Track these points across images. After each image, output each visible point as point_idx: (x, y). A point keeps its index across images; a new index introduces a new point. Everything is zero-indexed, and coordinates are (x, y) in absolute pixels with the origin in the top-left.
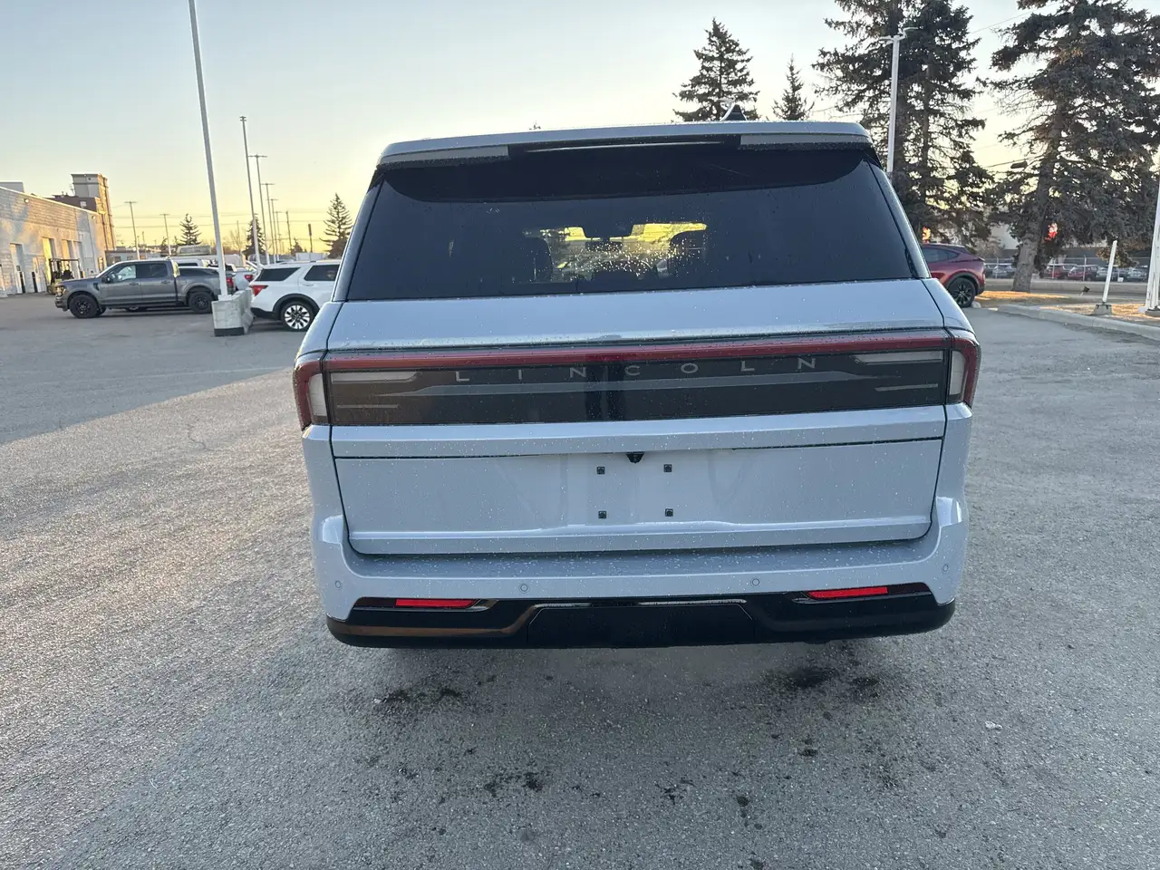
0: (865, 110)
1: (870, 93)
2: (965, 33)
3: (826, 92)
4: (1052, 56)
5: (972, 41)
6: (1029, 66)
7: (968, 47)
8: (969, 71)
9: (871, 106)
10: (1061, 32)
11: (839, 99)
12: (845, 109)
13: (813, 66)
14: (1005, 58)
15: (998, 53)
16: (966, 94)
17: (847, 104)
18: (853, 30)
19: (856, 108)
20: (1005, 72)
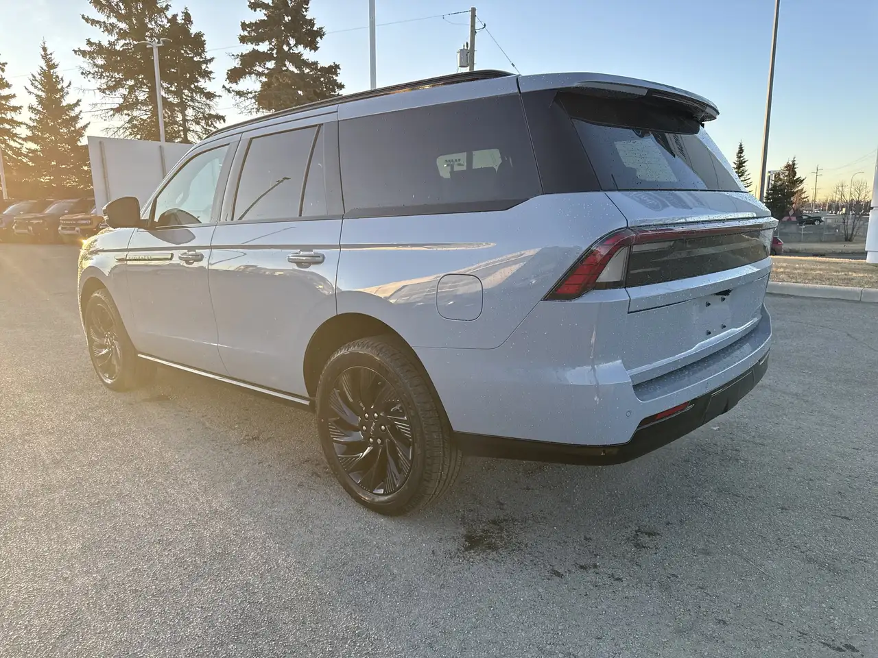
0: (125, 95)
1: (131, 82)
2: (203, 51)
3: (91, 76)
4: (264, 79)
5: (209, 58)
6: (251, 84)
7: (207, 62)
8: (210, 80)
9: (129, 93)
10: (271, 65)
11: (102, 82)
12: (107, 92)
13: (75, 52)
14: (234, 75)
15: (230, 70)
16: (210, 96)
17: (109, 88)
18: (109, 29)
19: (117, 93)
20: (234, 84)
